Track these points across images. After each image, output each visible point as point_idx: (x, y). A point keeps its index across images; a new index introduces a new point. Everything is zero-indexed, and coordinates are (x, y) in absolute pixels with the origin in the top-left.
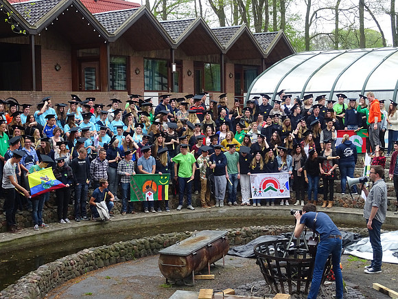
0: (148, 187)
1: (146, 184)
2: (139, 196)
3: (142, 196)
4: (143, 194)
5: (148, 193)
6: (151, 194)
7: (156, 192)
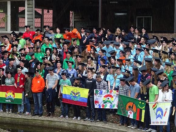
1: (128, 105)
2: (123, 112)
4: (126, 111)
5: (130, 111)
6: (132, 113)
7: (136, 112)
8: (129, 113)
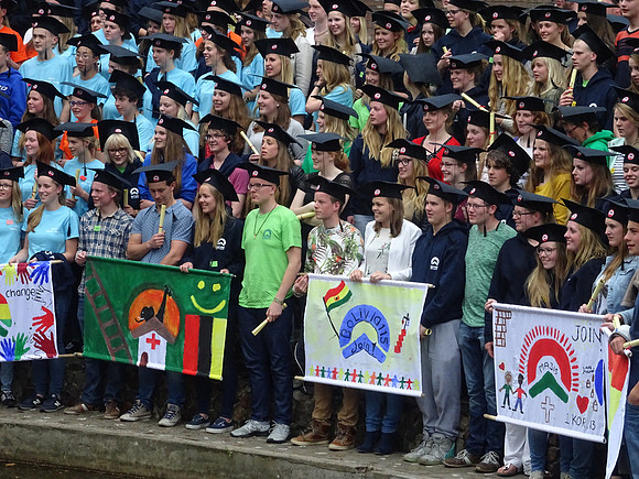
0: (147, 313)
1: (141, 302)
2: (115, 344)
3: (125, 345)
4: (130, 336)
7: (177, 338)
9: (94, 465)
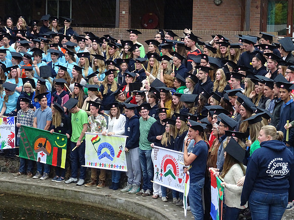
0: (40, 145)
1: (38, 141)
2: (30, 154)
3: (33, 155)
4: (35, 152)
5: (41, 152)
6: (44, 155)
8: (39, 155)
9: (20, 193)
